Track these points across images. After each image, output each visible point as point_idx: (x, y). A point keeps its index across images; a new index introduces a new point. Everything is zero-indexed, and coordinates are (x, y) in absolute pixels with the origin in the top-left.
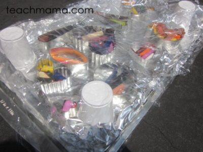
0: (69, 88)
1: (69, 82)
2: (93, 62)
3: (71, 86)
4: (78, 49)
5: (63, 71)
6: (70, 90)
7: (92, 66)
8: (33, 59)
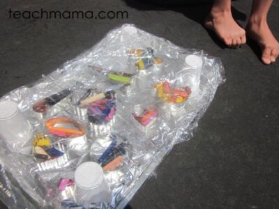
0: (66, 163)
1: (66, 157)
2: (92, 130)
3: (69, 160)
4: (77, 115)
5: (59, 145)
6: (68, 164)
7: (92, 135)
8: (28, 130)
